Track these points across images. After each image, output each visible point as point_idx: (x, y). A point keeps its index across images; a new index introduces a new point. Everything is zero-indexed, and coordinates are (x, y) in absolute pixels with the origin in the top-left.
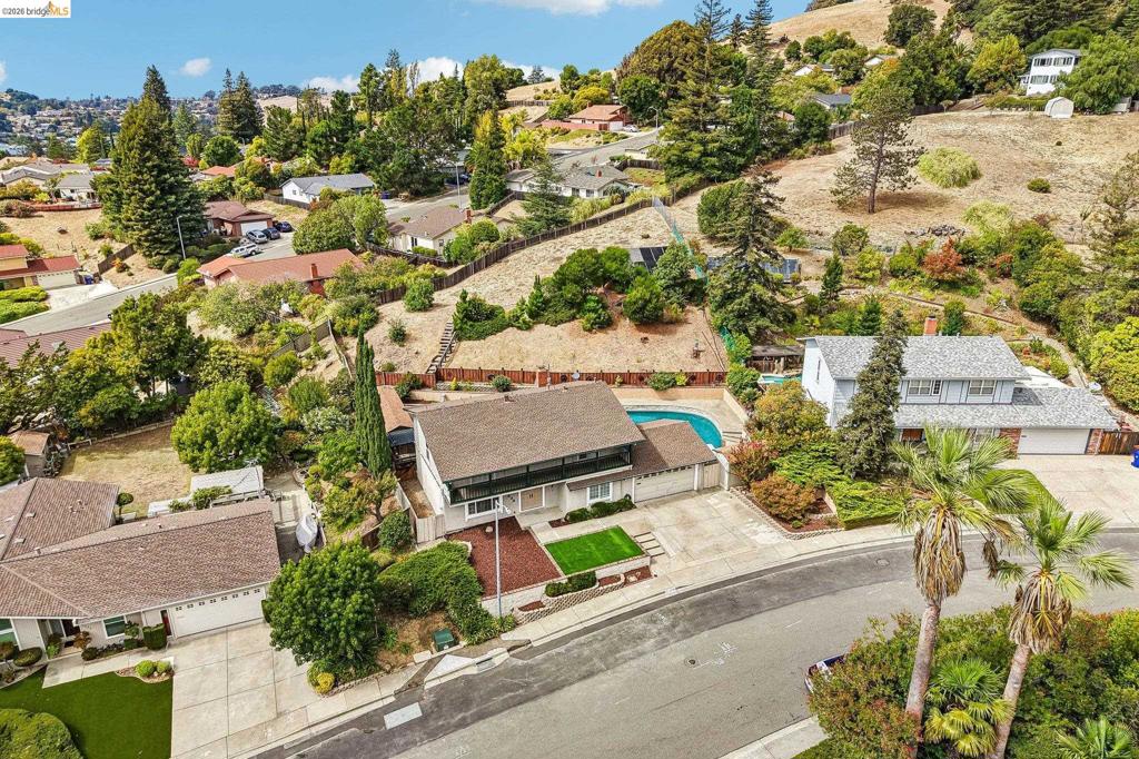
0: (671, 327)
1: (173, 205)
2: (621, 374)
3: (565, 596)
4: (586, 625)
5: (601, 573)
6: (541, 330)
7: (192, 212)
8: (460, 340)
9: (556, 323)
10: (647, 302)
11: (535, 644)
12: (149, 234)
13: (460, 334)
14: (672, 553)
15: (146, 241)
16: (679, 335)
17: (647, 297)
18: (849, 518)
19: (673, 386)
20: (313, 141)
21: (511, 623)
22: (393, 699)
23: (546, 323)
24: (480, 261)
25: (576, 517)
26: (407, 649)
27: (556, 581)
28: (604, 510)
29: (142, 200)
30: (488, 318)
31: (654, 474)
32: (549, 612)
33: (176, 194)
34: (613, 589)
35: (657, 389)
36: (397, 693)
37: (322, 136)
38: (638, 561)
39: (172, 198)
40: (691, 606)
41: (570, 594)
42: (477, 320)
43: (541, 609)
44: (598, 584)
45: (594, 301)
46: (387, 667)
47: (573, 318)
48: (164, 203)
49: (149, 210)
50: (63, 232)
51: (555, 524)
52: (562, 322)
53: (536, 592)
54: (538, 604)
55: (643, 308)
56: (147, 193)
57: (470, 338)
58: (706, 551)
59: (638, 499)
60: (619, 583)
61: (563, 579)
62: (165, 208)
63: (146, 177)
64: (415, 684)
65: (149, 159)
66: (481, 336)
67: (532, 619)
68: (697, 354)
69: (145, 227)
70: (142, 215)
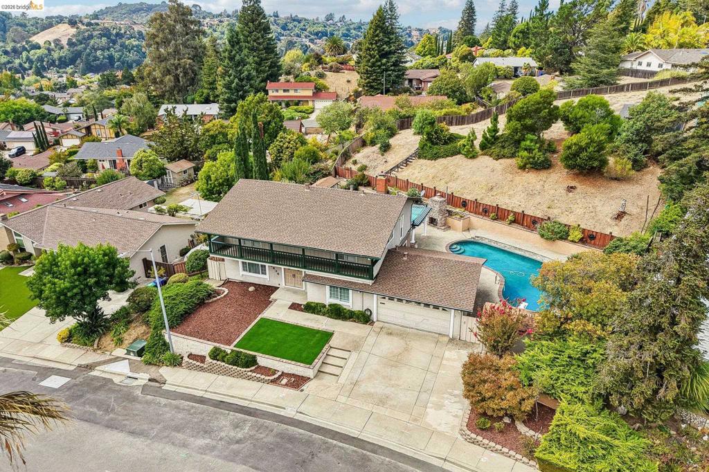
0: (614, 184)
1: (384, 65)
2: (515, 213)
3: (219, 362)
4: (208, 396)
5: (264, 360)
6: (485, 161)
7: (394, 71)
8: (419, 158)
9: (498, 157)
10: (582, 149)
11: (165, 387)
12: (369, 82)
13: (421, 154)
14: (342, 380)
15: (367, 86)
16: (617, 193)
17: (583, 144)
18: (547, 457)
19: (561, 238)
20: (515, 36)
21: (176, 362)
22: (72, 368)
23: (490, 156)
24: (502, 106)
25: (311, 308)
26: (120, 342)
27: (223, 347)
28: (337, 313)
29: (369, 61)
30: (446, 143)
31: (400, 300)
32: (202, 369)
33: (388, 58)
34: (259, 380)
35: (542, 236)
36: (80, 366)
37: (521, 32)
38: (299, 368)
39: (384, 61)
40: (281, 435)
41: (223, 364)
42: (437, 144)
43: (198, 363)
44: (253, 368)
45: (532, 141)
46: (95, 346)
47: (513, 156)
48: (379, 63)
49: (371, 67)
50: (349, 81)
51: (294, 306)
52: (504, 157)
53: (205, 348)
54: (202, 359)
55: (576, 155)
56: (372, 56)
57: (425, 158)
58: (370, 395)
59: (381, 318)
60: (267, 378)
61: (228, 349)
62: (379, 66)
63: (374, 46)
64: (90, 367)
65: (377, 36)
66: (435, 157)
67: (190, 367)
68: (620, 216)
69: (368, 78)
70: (367, 70)
